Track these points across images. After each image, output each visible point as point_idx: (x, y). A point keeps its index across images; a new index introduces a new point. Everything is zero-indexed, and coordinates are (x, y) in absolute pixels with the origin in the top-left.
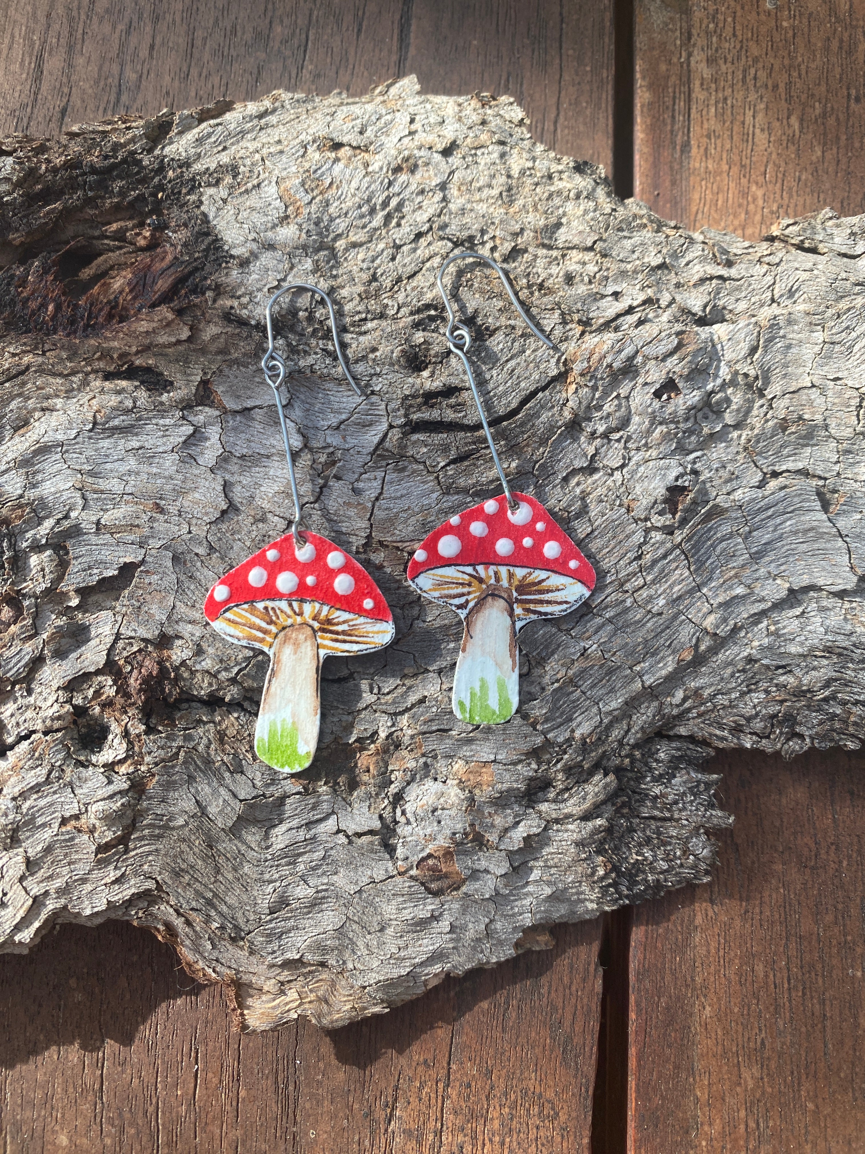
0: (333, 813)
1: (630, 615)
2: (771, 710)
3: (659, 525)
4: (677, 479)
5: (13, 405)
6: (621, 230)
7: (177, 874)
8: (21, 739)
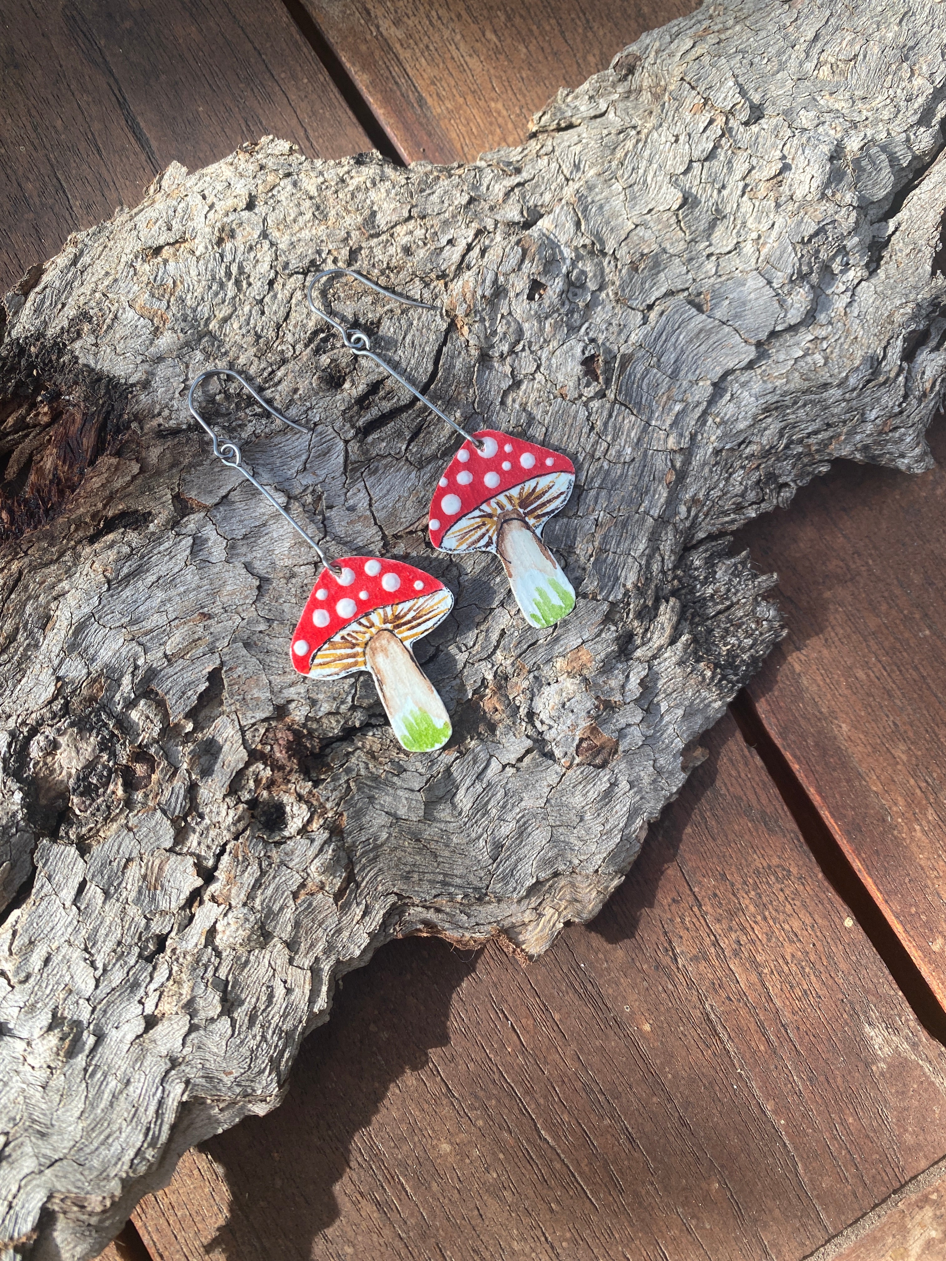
0: (491, 756)
1: (613, 475)
2: (754, 478)
3: (592, 394)
4: (583, 353)
5: (28, 609)
6: (422, 191)
7: (407, 878)
8: (218, 857)
